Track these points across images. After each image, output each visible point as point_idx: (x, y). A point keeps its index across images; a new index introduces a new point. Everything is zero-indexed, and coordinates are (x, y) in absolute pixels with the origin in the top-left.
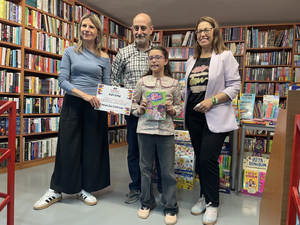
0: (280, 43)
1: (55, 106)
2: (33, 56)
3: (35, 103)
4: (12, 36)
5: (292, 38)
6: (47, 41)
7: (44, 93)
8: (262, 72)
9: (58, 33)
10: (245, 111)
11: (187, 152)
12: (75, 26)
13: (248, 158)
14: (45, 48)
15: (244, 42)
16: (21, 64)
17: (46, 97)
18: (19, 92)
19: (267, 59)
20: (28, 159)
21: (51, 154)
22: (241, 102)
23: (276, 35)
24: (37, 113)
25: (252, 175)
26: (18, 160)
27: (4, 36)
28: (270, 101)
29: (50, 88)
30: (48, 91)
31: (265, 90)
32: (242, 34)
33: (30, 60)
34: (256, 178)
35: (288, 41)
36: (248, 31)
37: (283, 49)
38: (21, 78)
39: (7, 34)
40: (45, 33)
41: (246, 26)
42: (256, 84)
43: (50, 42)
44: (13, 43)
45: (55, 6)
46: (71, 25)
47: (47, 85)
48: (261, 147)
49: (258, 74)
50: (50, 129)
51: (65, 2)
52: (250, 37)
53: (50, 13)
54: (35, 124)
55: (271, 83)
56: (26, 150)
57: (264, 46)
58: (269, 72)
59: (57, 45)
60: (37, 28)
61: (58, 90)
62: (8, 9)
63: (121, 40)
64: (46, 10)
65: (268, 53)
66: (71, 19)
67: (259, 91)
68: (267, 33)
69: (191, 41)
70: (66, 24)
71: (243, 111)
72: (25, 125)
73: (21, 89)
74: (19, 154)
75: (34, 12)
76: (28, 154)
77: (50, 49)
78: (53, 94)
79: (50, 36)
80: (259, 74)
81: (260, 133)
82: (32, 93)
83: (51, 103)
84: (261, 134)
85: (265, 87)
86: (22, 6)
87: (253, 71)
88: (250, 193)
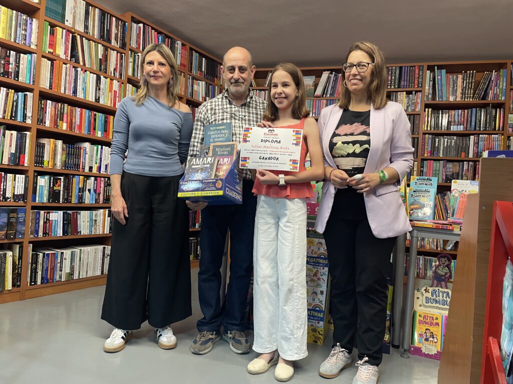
0: (483, 93)
1: (89, 190)
2: (54, 103)
3: (54, 185)
4: (19, 70)
5: (505, 84)
6: (80, 80)
7: (70, 167)
8: (453, 143)
9: (101, 66)
10: (418, 206)
11: (314, 276)
12: (131, 56)
13: (423, 290)
14: (75, 92)
15: (420, 91)
16: (32, 116)
17: (74, 175)
18: (26, 165)
19: (461, 120)
20: (35, 282)
21: (77, 275)
22: (412, 191)
23: (476, 79)
24: (56, 202)
25: (429, 321)
26: (18, 283)
27: (4, 68)
28: (463, 191)
29: (81, 161)
30: (78, 165)
31: (458, 174)
32: (419, 78)
33: (48, 110)
34: (437, 326)
35: (498, 90)
36: (428, 72)
37: (489, 104)
38: (30, 141)
39: (9, 64)
40: (77, 66)
41: (426, 65)
42: (442, 162)
43: (84, 82)
44: (20, 81)
45: (96, 21)
46: (123, 55)
47: (76, 154)
48: (445, 270)
49: (445, 146)
50: (79, 230)
51: (115, 17)
52: (431, 83)
53: (87, 33)
54: (52, 220)
55: (469, 161)
56: (34, 265)
57: (456, 98)
58: (465, 142)
59: (98, 88)
60: (63, 56)
61: (96, 163)
62: (14, 23)
63: (211, 83)
64: (80, 28)
65: (463, 110)
66: (123, 46)
67: (446, 175)
68: (460, 76)
69: (330, 87)
70: (115, 52)
71: (415, 206)
72: (34, 222)
73: (30, 160)
74: (21, 273)
75: (59, 31)
76: (36, 273)
77: (85, 93)
78: (87, 169)
79: (86, 71)
80: (447, 145)
81: (450, 248)
82: (50, 167)
83: (82, 186)
84: (451, 250)
85: (458, 168)
86: (38, 19)
87: (437, 140)
88: (426, 353)
